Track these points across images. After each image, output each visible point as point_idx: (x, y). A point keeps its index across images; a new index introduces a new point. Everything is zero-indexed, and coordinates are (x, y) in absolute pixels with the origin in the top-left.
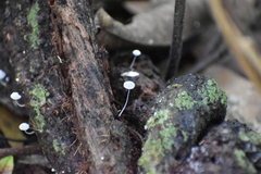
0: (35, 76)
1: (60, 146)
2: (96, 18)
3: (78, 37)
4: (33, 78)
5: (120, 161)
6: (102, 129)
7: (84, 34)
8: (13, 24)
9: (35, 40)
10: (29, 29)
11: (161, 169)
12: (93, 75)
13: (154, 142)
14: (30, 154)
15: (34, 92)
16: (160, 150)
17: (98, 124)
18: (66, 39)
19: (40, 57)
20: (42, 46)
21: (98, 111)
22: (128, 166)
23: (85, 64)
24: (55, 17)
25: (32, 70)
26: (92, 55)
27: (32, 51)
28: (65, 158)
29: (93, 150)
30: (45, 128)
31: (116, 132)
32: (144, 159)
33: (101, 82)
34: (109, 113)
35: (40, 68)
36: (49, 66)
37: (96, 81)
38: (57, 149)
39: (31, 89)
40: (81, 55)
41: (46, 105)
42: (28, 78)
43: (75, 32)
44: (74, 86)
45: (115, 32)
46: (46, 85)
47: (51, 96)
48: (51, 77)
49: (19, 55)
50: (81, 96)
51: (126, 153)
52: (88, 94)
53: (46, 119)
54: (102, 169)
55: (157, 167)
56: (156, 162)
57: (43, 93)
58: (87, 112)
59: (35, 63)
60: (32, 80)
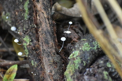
0: (26, 32)
1: (34, 63)
2: (53, 8)
3: (43, 16)
4: (25, 32)
5: (56, 73)
6: (50, 58)
7: (45, 16)
8: (19, 8)
9: (26, 16)
10: (24, 11)
11: (73, 77)
12: (48, 34)
13: (71, 65)
14: (25, 64)
15: (25, 39)
16: (73, 69)
17: (48, 56)
18: (38, 17)
19: (28, 23)
20: (29, 19)
21: (49, 50)
22: (60, 75)
23: (45, 29)
24: (35, 7)
25: (24, 29)
26: (48, 25)
27: (25, 21)
28: (36, 68)
29: (46, 67)
30: (28, 55)
31: (56, 60)
32: (66, 73)
33: (51, 37)
34: (54, 51)
35: (28, 29)
36: (32, 28)
37: (49, 37)
38: (33, 64)
39: (24, 38)
40: (44, 25)
41: (30, 45)
42: (23, 32)
43: (42, 15)
44: (40, 38)
45: (63, 13)
46: (30, 36)
47: (32, 41)
48: (32, 33)
49: (20, 22)
50: (42, 43)
51: (59, 69)
52: (45, 42)
53: (29, 51)
54: (49, 76)
55: (71, 76)
56: (71, 74)
57: (28, 39)
58: (45, 50)
59: (26, 26)
60: (25, 34)
